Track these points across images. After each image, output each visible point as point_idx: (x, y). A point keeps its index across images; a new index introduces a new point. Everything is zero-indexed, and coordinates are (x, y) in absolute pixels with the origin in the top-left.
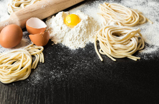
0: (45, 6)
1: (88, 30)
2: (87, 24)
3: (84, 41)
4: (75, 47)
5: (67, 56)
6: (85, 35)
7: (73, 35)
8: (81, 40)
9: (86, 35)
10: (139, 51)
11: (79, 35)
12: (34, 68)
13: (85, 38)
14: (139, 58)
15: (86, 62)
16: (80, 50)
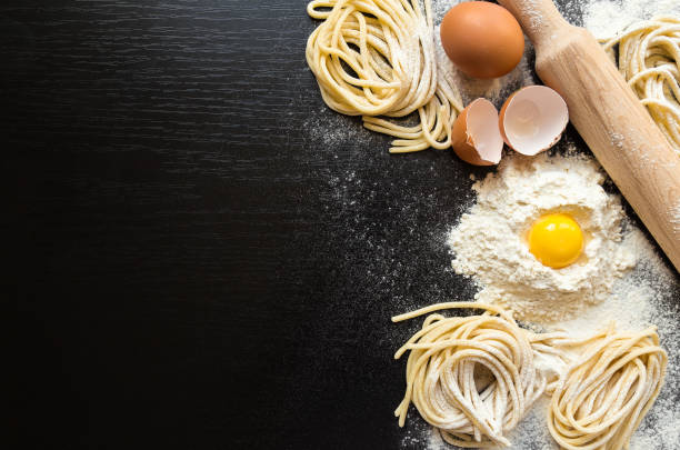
0: (621, 144)
1: (516, 287)
2: (533, 286)
3: (481, 273)
4: (456, 245)
5: (421, 218)
6: (500, 277)
7: (498, 240)
11: (495, 258)
13: (489, 274)
14: (401, 423)
15: (395, 273)
16: (446, 258)
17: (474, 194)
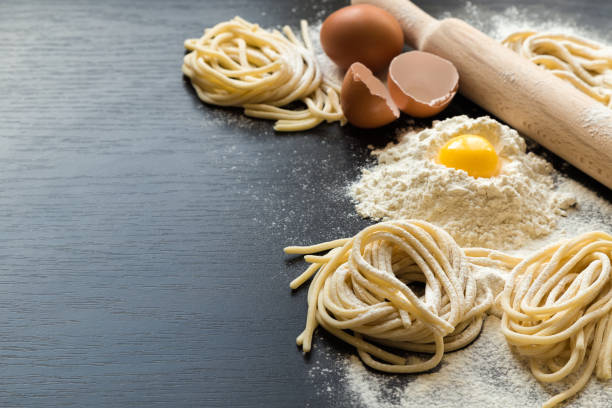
0: (512, 78)
1: (434, 205)
2: (449, 190)
3: (391, 213)
4: (359, 193)
6: (414, 204)
8: (394, 201)
9: (414, 208)
10: (357, 355)
11: (404, 188)
12: (247, 112)
13: (403, 210)
14: (307, 346)
15: (287, 219)
16: (349, 206)
17: (374, 159)
